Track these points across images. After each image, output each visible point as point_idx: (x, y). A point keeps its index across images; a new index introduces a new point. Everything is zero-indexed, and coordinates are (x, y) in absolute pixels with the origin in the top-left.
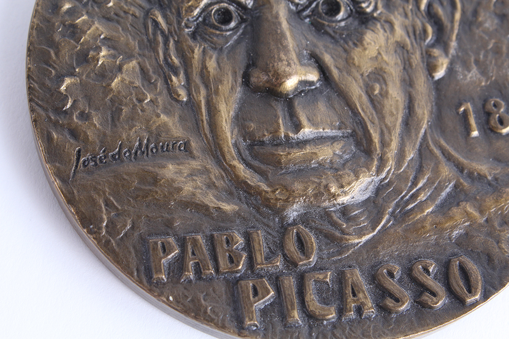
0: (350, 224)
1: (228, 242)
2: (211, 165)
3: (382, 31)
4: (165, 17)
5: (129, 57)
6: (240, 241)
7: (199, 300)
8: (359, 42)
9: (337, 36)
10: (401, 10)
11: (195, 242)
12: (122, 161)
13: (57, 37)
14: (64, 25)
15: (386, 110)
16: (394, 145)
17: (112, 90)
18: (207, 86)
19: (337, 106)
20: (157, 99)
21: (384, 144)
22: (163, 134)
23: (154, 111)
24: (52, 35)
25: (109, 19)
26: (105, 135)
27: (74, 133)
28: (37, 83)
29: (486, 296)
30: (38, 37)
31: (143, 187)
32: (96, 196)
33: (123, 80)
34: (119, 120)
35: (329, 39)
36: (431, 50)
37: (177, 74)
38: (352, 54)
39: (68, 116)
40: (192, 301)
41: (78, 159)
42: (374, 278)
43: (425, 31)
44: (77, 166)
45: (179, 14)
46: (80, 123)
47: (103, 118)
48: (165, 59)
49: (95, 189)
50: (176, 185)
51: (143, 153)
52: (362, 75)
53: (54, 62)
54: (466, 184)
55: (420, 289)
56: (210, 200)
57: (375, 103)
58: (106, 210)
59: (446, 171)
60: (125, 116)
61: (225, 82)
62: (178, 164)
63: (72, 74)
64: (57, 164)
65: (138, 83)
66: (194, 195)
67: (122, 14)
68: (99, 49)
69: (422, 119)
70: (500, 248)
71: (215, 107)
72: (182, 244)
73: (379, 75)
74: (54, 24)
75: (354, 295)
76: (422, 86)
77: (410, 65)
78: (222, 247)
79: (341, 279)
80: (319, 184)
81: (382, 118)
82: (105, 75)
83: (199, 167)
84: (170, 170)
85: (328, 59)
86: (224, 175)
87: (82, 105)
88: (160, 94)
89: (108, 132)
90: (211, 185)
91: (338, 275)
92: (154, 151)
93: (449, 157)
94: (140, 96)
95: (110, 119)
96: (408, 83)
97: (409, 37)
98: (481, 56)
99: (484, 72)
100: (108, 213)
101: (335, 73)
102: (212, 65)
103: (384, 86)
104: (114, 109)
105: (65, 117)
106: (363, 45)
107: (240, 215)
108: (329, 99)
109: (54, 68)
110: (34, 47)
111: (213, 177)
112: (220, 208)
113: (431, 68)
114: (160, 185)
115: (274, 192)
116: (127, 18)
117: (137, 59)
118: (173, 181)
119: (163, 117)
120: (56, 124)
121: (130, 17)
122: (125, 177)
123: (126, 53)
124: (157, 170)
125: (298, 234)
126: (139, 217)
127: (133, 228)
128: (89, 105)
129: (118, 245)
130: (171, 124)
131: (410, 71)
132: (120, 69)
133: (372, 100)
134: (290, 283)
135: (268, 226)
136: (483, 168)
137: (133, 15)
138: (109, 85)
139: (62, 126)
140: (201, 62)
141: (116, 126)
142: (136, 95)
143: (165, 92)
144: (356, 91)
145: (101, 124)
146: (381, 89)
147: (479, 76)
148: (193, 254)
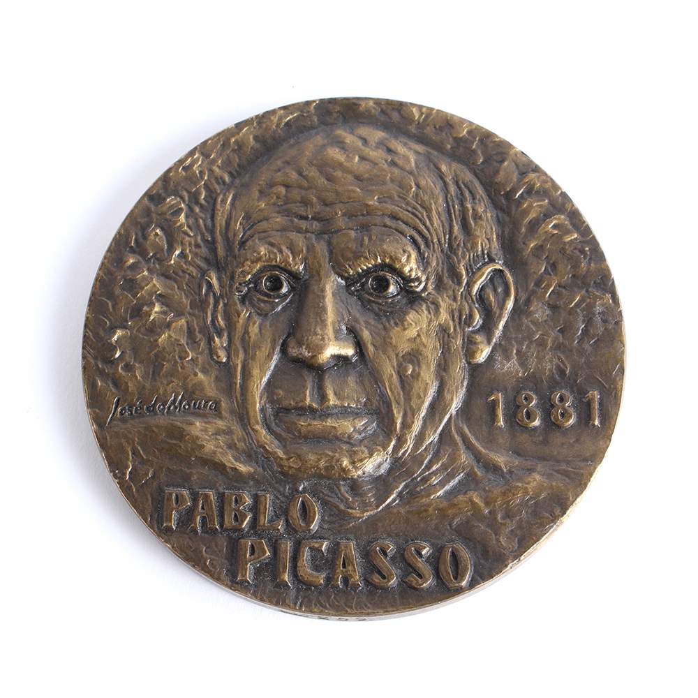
0: (356, 498)
1: (236, 501)
3: (426, 312)
4: (219, 279)
5: (180, 314)
6: (249, 501)
7: (201, 552)
8: (401, 322)
9: (381, 313)
10: (451, 292)
11: (206, 497)
12: (156, 414)
13: (118, 292)
14: (125, 280)
15: (414, 392)
16: (417, 427)
17: (158, 345)
18: (246, 351)
19: (367, 383)
20: (197, 358)
21: (406, 426)
22: (197, 392)
23: (193, 369)
24: (113, 288)
25: (167, 277)
26: (144, 387)
27: (116, 384)
28: (91, 332)
29: (472, 585)
30: (100, 289)
31: (169, 441)
32: (125, 444)
33: (170, 336)
34: (159, 374)
35: (372, 316)
36: (473, 335)
37: (220, 336)
38: (391, 333)
39: (114, 366)
40: (195, 551)
41: (116, 408)
43: (471, 316)
44: (114, 414)
45: (232, 278)
46: (124, 374)
47: (145, 371)
48: (213, 321)
50: (199, 442)
51: (176, 408)
52: (397, 355)
53: (111, 313)
54: (479, 473)
56: (229, 460)
57: (405, 383)
58: (133, 458)
59: (464, 458)
60: (165, 371)
61: (263, 349)
62: (205, 423)
63: (124, 327)
64: (97, 410)
65: (183, 341)
66: (215, 453)
67: (181, 273)
68: (152, 305)
69: (450, 404)
70: (498, 541)
71: (250, 372)
72: (195, 499)
73: (414, 357)
74: (116, 278)
75: (344, 566)
77: (449, 349)
78: (230, 505)
80: (332, 458)
81: (408, 398)
82: (154, 329)
83: (224, 428)
84: (197, 427)
85: (366, 335)
86: (246, 438)
87: (129, 358)
88: (201, 353)
89: (148, 385)
90: (231, 446)
91: (334, 545)
92: (187, 407)
93: (469, 446)
94: (183, 354)
95: (151, 373)
96: (443, 368)
97: (453, 320)
98: (524, 347)
99: (523, 362)
100: (134, 461)
101: (371, 348)
102: (254, 330)
103: (417, 368)
104: (156, 364)
105: (111, 367)
106: (403, 325)
107: (254, 477)
108: (361, 375)
109: (109, 320)
110: (95, 298)
111: (235, 438)
112: (236, 468)
114: (185, 441)
115: (288, 459)
116: (185, 277)
117: (187, 318)
118: (197, 438)
120: (102, 373)
121: (187, 276)
122: (154, 429)
123: (177, 311)
124: (184, 426)
125: (303, 503)
126: (161, 468)
127: (153, 477)
128: (135, 358)
129: (138, 491)
130: (206, 383)
131: (447, 355)
132: (168, 326)
133: (402, 381)
136: (501, 459)
137: (189, 274)
138: (156, 341)
139: (108, 375)
140: (244, 327)
141: (155, 380)
142: (179, 352)
143: (206, 351)
144: (388, 370)
145: (142, 377)
146: (413, 371)
147: (517, 367)
148: (203, 508)
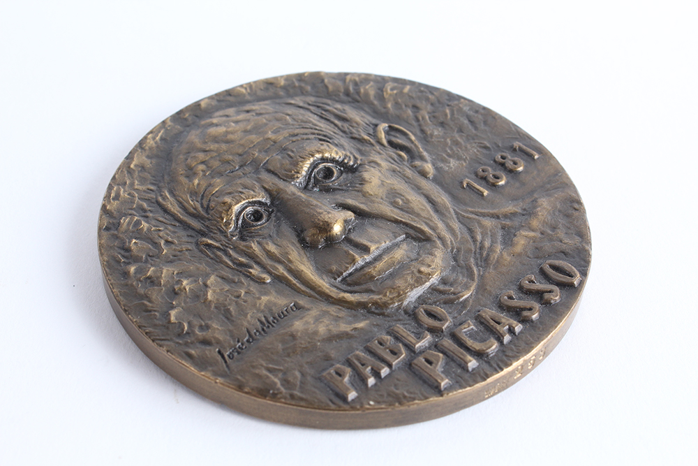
0: (455, 286)
1: (381, 344)
2: (324, 307)
3: (372, 169)
4: (212, 238)
6: (388, 339)
7: (394, 393)
8: (363, 181)
9: (344, 188)
10: (374, 152)
11: (358, 359)
12: (258, 340)
13: (142, 291)
14: (140, 281)
15: (416, 209)
16: (440, 225)
17: (210, 301)
18: (280, 262)
19: (381, 225)
20: (249, 290)
21: (433, 229)
22: (273, 308)
23: (254, 297)
24: (136, 292)
25: (171, 262)
26: (230, 331)
27: (206, 342)
28: (150, 327)
29: (584, 274)
30: (127, 299)
31: (288, 346)
32: (257, 371)
33: (214, 292)
34: (232, 316)
35: (341, 192)
36: (413, 163)
38: (364, 190)
39: (192, 335)
40: (389, 395)
41: (223, 357)
42: (502, 307)
43: (400, 156)
44: (226, 362)
45: (222, 232)
46: (204, 333)
47: (219, 321)
48: (234, 263)
49: (253, 367)
51: (268, 327)
52: (382, 199)
53: (152, 307)
54: (508, 222)
55: (539, 295)
56: (344, 327)
57: (406, 209)
58: (273, 375)
59: (488, 222)
60: (235, 311)
61: (291, 252)
62: (301, 319)
63: (173, 307)
64: (210, 368)
65: (227, 288)
66: (330, 330)
67: (179, 253)
68: (179, 282)
69: (444, 202)
70: (565, 244)
71: (297, 271)
73: (393, 195)
74: (132, 285)
75: (499, 323)
76: (426, 185)
77: (408, 178)
78: (380, 348)
79: (480, 320)
80: (413, 272)
81: (418, 215)
82: (199, 295)
83: (318, 313)
84: (298, 325)
85: (350, 202)
86: (340, 307)
87: (196, 322)
88: (249, 285)
89: (231, 328)
90: (337, 319)
91: (476, 320)
92: (276, 321)
93: (484, 215)
94: (235, 294)
95: (225, 320)
96: (418, 189)
97: (392, 164)
98: (449, 151)
99: (459, 158)
100: (276, 376)
101: (363, 207)
102: (272, 247)
103: (402, 198)
104: (223, 312)
105: (190, 337)
106: (367, 181)
107: (374, 325)
108: (372, 225)
109: (155, 311)
110: (129, 307)
111: (333, 313)
112: (356, 328)
113: (423, 174)
114: (300, 337)
115: (385, 295)
116: (184, 254)
117: (213, 274)
118: (307, 330)
119: (265, 299)
120: (186, 344)
122: (269, 347)
123: (202, 275)
124: (288, 329)
125: (426, 311)
126: (301, 366)
127: (303, 375)
128: (202, 319)
129: (302, 392)
130: (273, 299)
131: (411, 182)
132: (206, 285)
133: (401, 209)
134: (448, 343)
135: (400, 320)
136: (510, 208)
137: (187, 250)
138: (206, 299)
139: (192, 343)
140: (262, 251)
141: (233, 321)
142: (232, 295)
143: (251, 283)
145: (221, 326)
146: (402, 200)
147: (457, 162)
148: (363, 365)
